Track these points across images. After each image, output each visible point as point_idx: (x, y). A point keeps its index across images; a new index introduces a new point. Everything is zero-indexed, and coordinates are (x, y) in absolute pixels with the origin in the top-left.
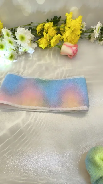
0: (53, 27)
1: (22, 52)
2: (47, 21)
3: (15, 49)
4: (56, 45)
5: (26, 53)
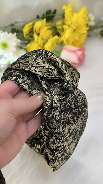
2: (37, 17)
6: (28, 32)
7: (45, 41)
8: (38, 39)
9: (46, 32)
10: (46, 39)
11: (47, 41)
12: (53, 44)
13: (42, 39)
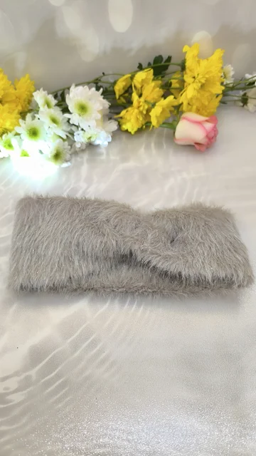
0: (153, 80)
1: (82, 144)
2: (138, 67)
3: (65, 137)
4: (164, 123)
5: (91, 146)
6: (123, 92)
7: (150, 106)
8: (139, 102)
9: (152, 91)
10: (152, 102)
11: (154, 105)
12: (164, 110)
13: (145, 101)
